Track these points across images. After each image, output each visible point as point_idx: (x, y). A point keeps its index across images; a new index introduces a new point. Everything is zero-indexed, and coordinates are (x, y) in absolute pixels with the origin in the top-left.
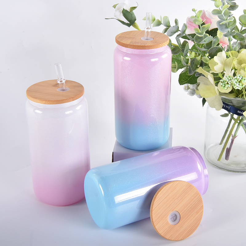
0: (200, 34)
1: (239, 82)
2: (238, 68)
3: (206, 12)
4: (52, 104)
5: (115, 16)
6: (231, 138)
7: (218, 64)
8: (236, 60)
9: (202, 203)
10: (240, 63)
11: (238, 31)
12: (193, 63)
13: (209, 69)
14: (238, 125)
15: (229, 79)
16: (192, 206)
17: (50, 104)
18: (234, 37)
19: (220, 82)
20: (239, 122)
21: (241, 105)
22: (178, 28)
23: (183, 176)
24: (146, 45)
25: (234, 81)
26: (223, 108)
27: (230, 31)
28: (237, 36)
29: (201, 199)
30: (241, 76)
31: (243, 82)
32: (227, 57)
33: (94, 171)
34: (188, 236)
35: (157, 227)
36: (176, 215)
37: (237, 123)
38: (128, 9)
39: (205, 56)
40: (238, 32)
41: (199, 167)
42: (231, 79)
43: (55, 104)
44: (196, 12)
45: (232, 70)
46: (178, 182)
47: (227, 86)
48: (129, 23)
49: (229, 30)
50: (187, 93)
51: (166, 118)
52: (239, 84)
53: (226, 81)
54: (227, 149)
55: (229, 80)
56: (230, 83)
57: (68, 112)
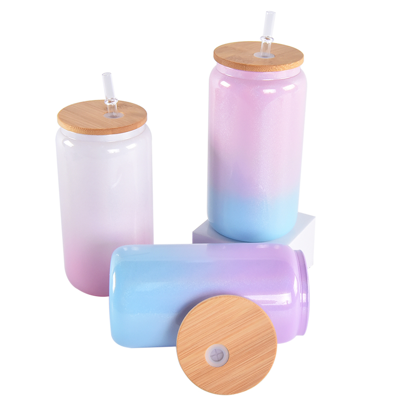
35: (182, 362)
36: (222, 353)
57: (112, 151)
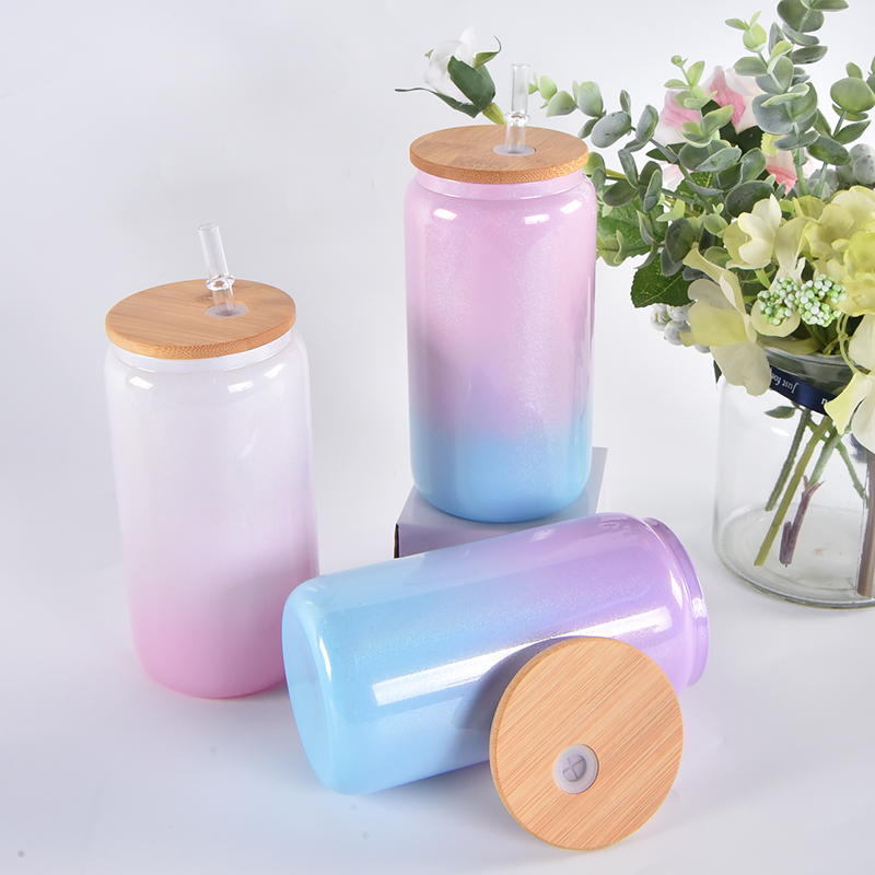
0: (699, 140)
1: (823, 301)
2: (820, 255)
3: (726, 73)
4: (178, 358)
5: (427, 83)
6: (801, 488)
7: (750, 239)
8: (815, 228)
9: (681, 720)
10: (829, 235)
11: (828, 130)
12: (677, 236)
13: (725, 256)
14: (825, 448)
15: (789, 288)
16: (643, 728)
17: (173, 358)
18: (813, 151)
19: (759, 301)
20: (827, 435)
21: (834, 378)
22: (629, 119)
23: (617, 621)
24: (504, 169)
25: (804, 298)
26: (773, 386)
27: (797, 130)
28: (824, 150)
29: (677, 704)
30: (827, 279)
31: (834, 300)
32: (787, 216)
33: (312, 589)
34: (625, 834)
35: (513, 799)
36: (583, 760)
37: (823, 438)
38: (468, 58)
39: (713, 212)
40: (827, 136)
41: (677, 589)
42: (795, 289)
43: (188, 358)
44: (686, 67)
45: (799, 258)
46: (594, 643)
47: (780, 312)
48: (471, 102)
49: (795, 125)
50: (663, 334)
51: (579, 412)
52: (820, 308)
53: (779, 297)
54: (787, 526)
55: (788, 294)
56: (789, 305)
57: (237, 387)
